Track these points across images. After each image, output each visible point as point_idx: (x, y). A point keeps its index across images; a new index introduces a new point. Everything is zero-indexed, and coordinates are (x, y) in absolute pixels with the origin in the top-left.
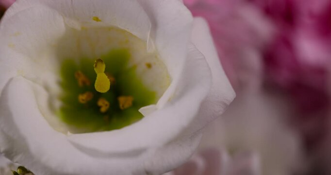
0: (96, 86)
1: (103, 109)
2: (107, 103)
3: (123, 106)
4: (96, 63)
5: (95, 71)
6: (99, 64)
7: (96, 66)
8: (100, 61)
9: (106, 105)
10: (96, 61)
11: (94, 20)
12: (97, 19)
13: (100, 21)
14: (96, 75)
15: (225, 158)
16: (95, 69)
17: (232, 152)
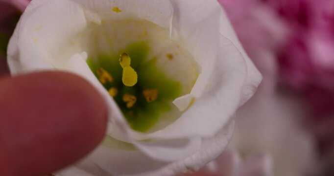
0: (123, 80)
1: (130, 105)
2: (133, 97)
3: (150, 99)
4: (121, 58)
5: (121, 66)
6: (125, 58)
7: (121, 60)
8: (125, 54)
9: (134, 100)
10: (121, 55)
11: (114, 11)
12: (117, 10)
13: (120, 11)
14: (122, 70)
15: (236, 160)
16: (121, 64)
17: (243, 154)
